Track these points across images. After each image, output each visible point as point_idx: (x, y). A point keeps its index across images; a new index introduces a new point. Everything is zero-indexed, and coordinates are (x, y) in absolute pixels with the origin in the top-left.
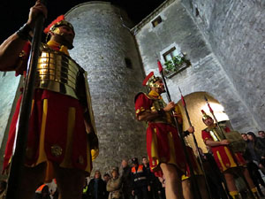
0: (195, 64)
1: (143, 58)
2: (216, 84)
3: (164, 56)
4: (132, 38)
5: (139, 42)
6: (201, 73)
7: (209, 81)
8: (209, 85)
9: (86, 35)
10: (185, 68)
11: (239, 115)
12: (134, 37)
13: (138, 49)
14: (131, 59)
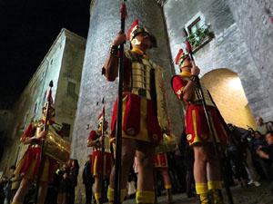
0: (219, 36)
1: (169, 32)
2: (239, 59)
3: (190, 28)
4: (160, 10)
5: (166, 13)
6: (224, 46)
7: (231, 55)
8: (231, 60)
9: (111, 16)
10: (207, 42)
11: (258, 94)
12: (162, 8)
13: (165, 22)
14: (155, 35)
